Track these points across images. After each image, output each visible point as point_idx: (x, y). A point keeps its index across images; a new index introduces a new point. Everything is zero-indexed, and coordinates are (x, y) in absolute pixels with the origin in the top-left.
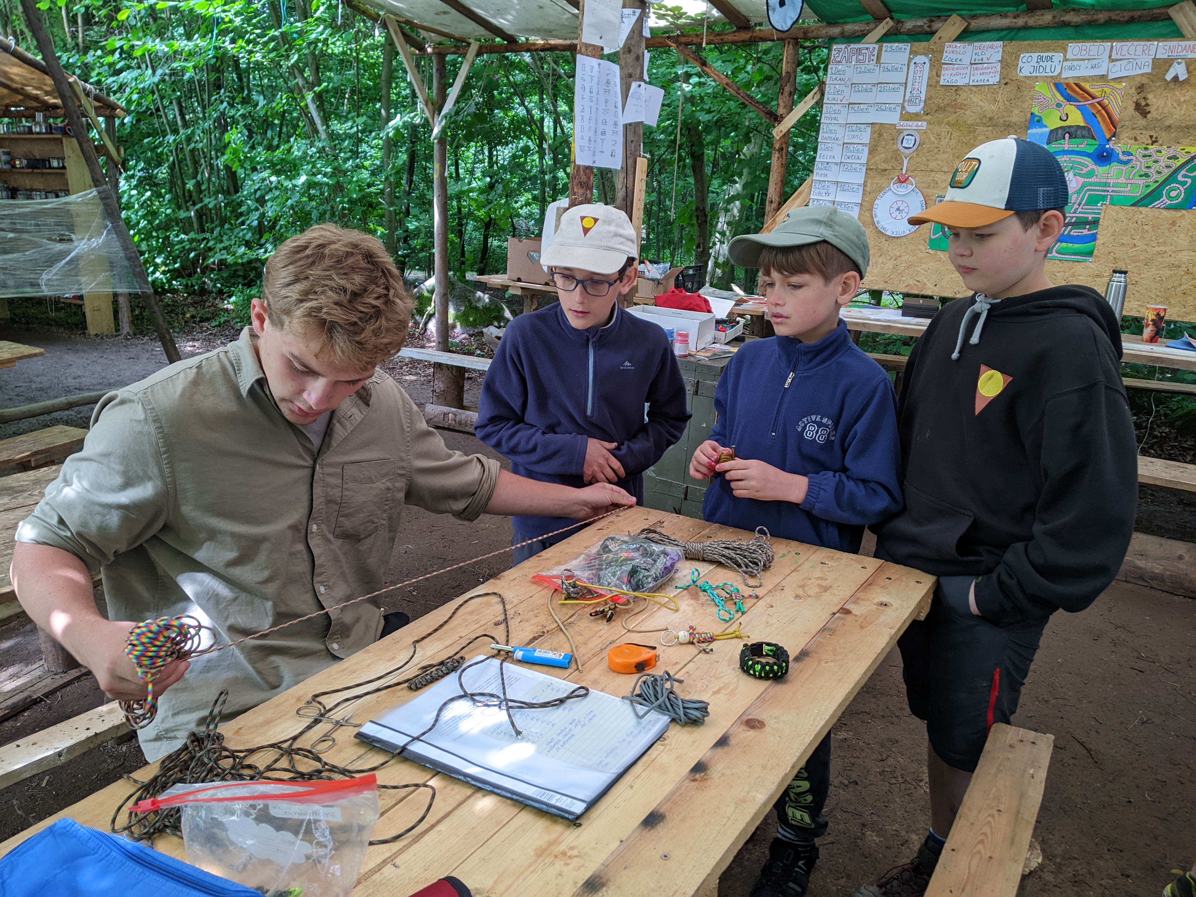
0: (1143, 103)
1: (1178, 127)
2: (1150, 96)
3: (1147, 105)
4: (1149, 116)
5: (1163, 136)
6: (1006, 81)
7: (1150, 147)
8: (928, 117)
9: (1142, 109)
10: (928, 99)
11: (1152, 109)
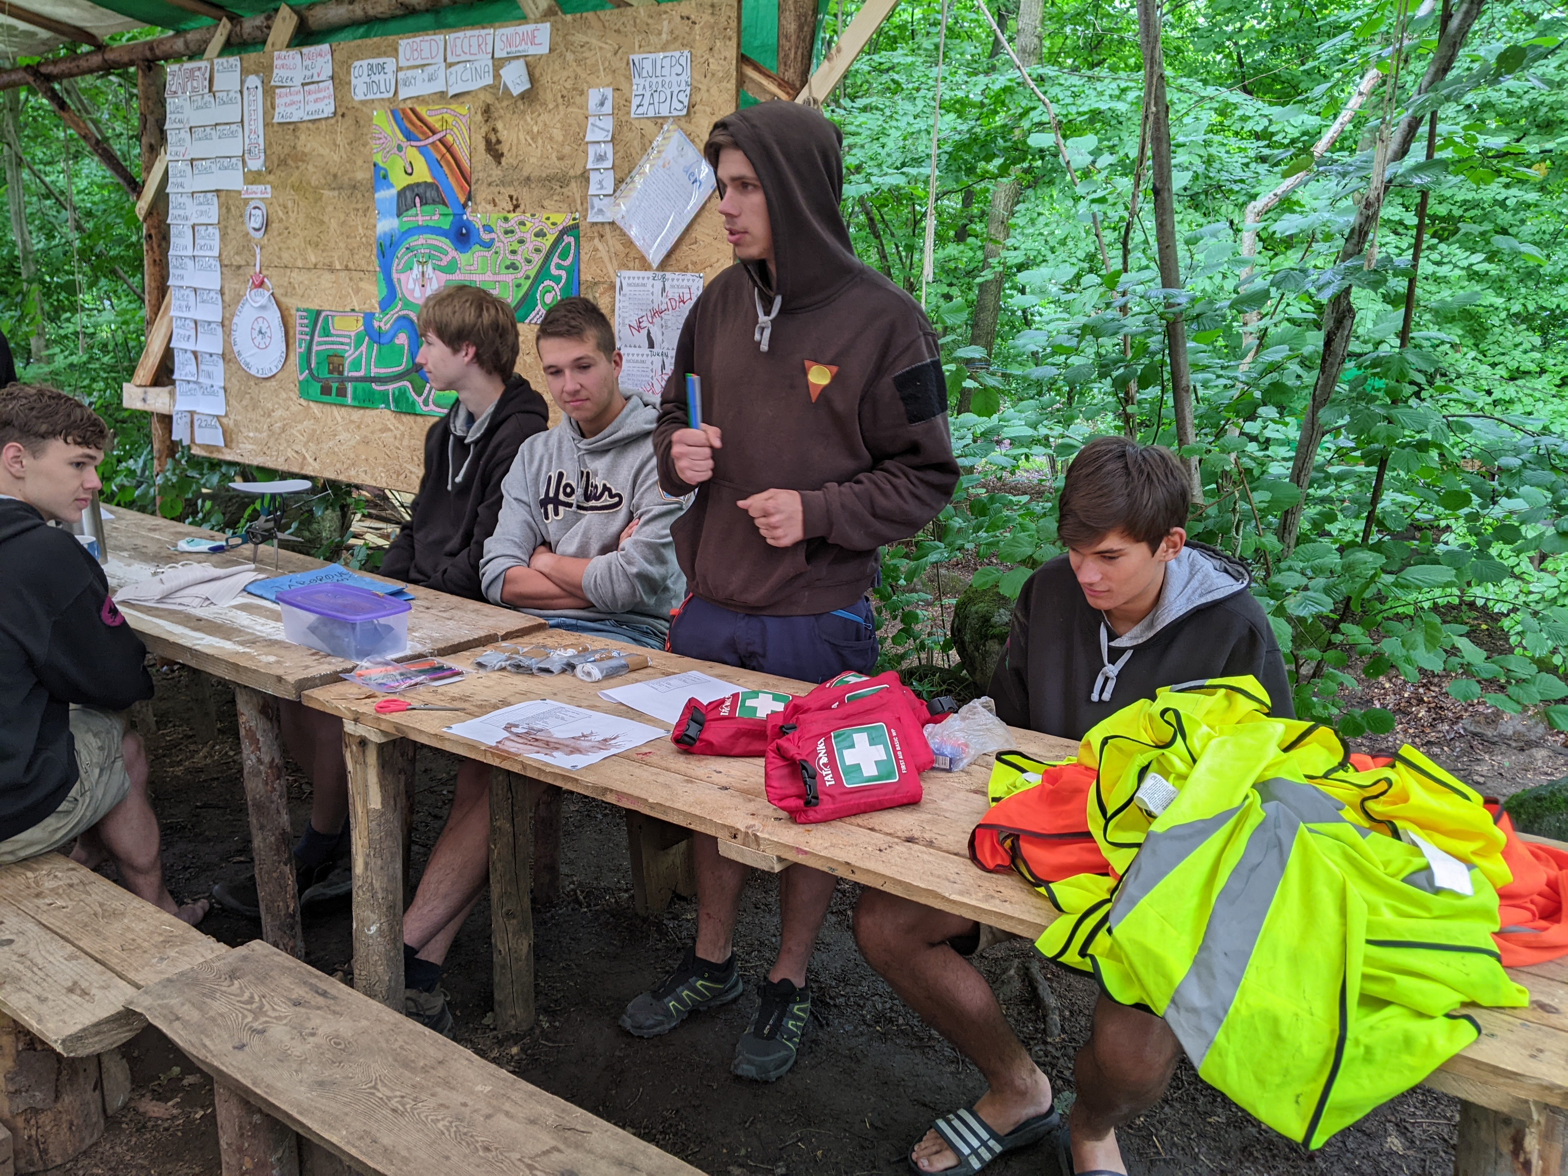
0: (494, 140)
1: (540, 180)
2: (500, 126)
3: (499, 142)
4: (503, 160)
5: (525, 196)
6: (343, 110)
7: (511, 216)
8: (271, 178)
9: (494, 149)
10: (268, 145)
11: (504, 148)
